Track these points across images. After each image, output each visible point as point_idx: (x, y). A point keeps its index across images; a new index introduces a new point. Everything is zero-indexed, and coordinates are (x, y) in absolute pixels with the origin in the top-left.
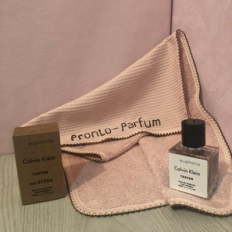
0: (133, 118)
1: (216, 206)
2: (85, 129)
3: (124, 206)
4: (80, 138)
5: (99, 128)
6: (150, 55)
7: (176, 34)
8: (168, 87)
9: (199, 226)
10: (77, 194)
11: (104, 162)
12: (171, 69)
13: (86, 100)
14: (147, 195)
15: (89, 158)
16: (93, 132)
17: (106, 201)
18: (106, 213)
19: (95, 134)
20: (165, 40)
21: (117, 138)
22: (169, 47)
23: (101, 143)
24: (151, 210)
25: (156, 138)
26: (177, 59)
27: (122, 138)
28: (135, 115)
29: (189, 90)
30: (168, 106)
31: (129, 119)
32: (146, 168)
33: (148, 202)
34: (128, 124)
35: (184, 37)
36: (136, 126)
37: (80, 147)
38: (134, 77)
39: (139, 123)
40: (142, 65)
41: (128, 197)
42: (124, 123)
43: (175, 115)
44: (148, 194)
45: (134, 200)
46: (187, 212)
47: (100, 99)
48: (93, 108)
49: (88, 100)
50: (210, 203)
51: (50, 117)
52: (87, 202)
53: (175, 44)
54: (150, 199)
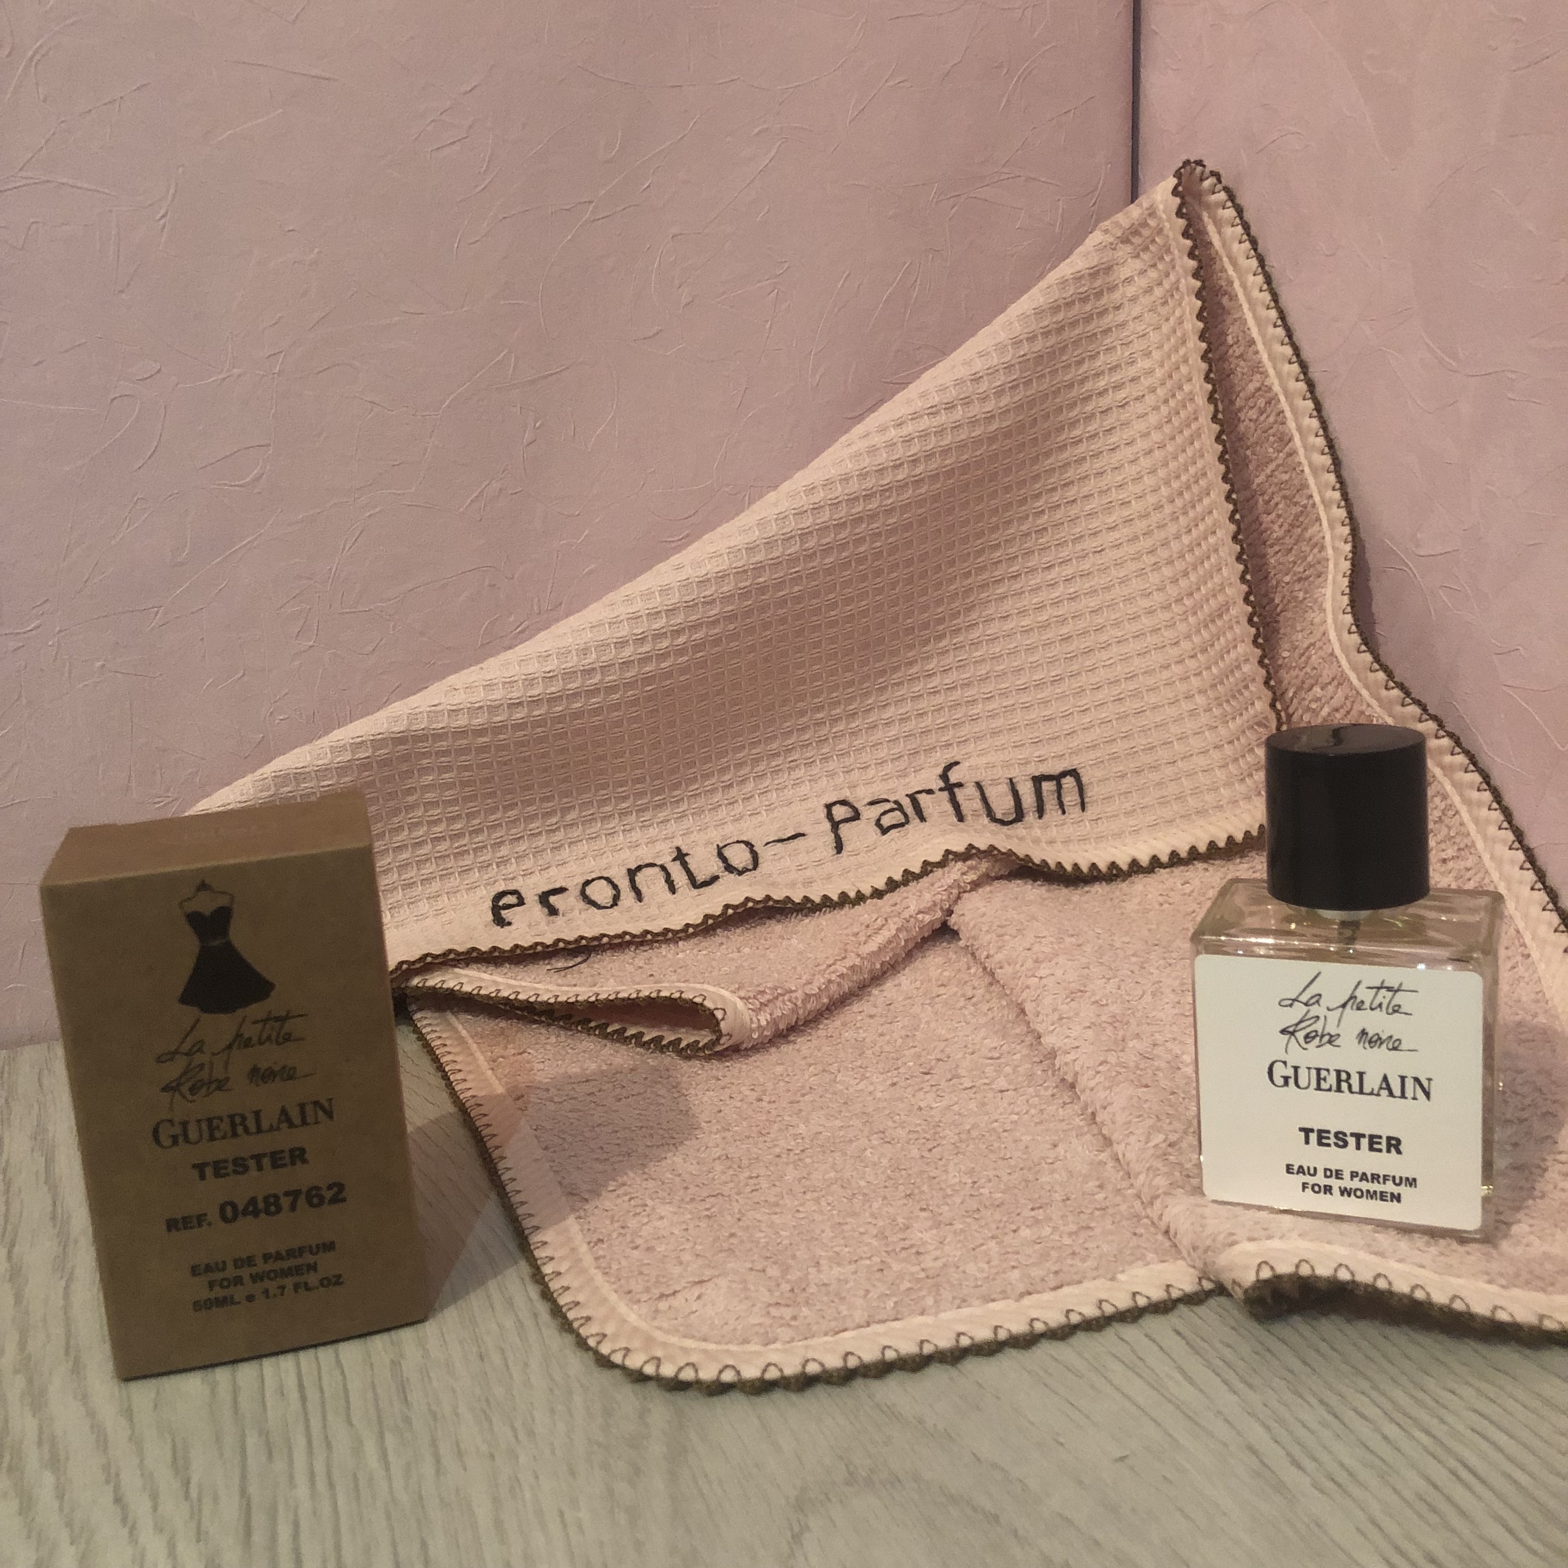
0: (902, 764)
1: (1538, 1277)
2: (584, 847)
3: (922, 1313)
4: (553, 911)
5: (678, 842)
6: (1003, 336)
7: (1175, 192)
8: (1129, 549)
9: (1442, 1412)
10: (588, 1260)
11: (736, 1051)
12: (1140, 426)
13: (585, 651)
14: (1067, 1241)
15: (631, 1031)
16: (639, 868)
17: (792, 1290)
18: (807, 1361)
19: (651, 881)
20: (1096, 238)
21: (806, 899)
22: (1129, 280)
23: (694, 935)
24: (1109, 1334)
25: (1064, 892)
26: (1186, 361)
27: (835, 898)
28: (913, 745)
29: (1272, 561)
30: (1131, 677)
31: (871, 772)
32: (1032, 1075)
33: (1080, 1282)
34: (872, 803)
35: (1230, 213)
36: (922, 819)
37: (560, 965)
38: (902, 486)
39: (946, 794)
40: (950, 407)
41: (936, 1259)
42: (843, 803)
43: (1182, 738)
44: (1075, 1233)
45: (979, 1275)
46: (1349, 1329)
47: (681, 640)
48: (635, 702)
49: (602, 646)
50: (1495, 1266)
51: (343, 769)
52: (663, 1305)
53: (1167, 258)
54: (1090, 1263)
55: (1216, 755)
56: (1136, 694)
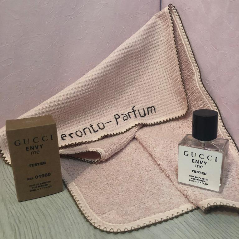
2: (75, 125)
4: (72, 137)
5: (90, 123)
7: (168, 9)
12: (162, 49)
16: (85, 129)
19: (87, 131)
20: (154, 17)
22: (159, 24)
28: (127, 104)
30: (162, 90)
31: (121, 109)
33: (173, 209)
34: (122, 115)
36: (131, 118)
39: (133, 113)
42: (117, 115)
55: (176, 103)
56: (163, 93)
